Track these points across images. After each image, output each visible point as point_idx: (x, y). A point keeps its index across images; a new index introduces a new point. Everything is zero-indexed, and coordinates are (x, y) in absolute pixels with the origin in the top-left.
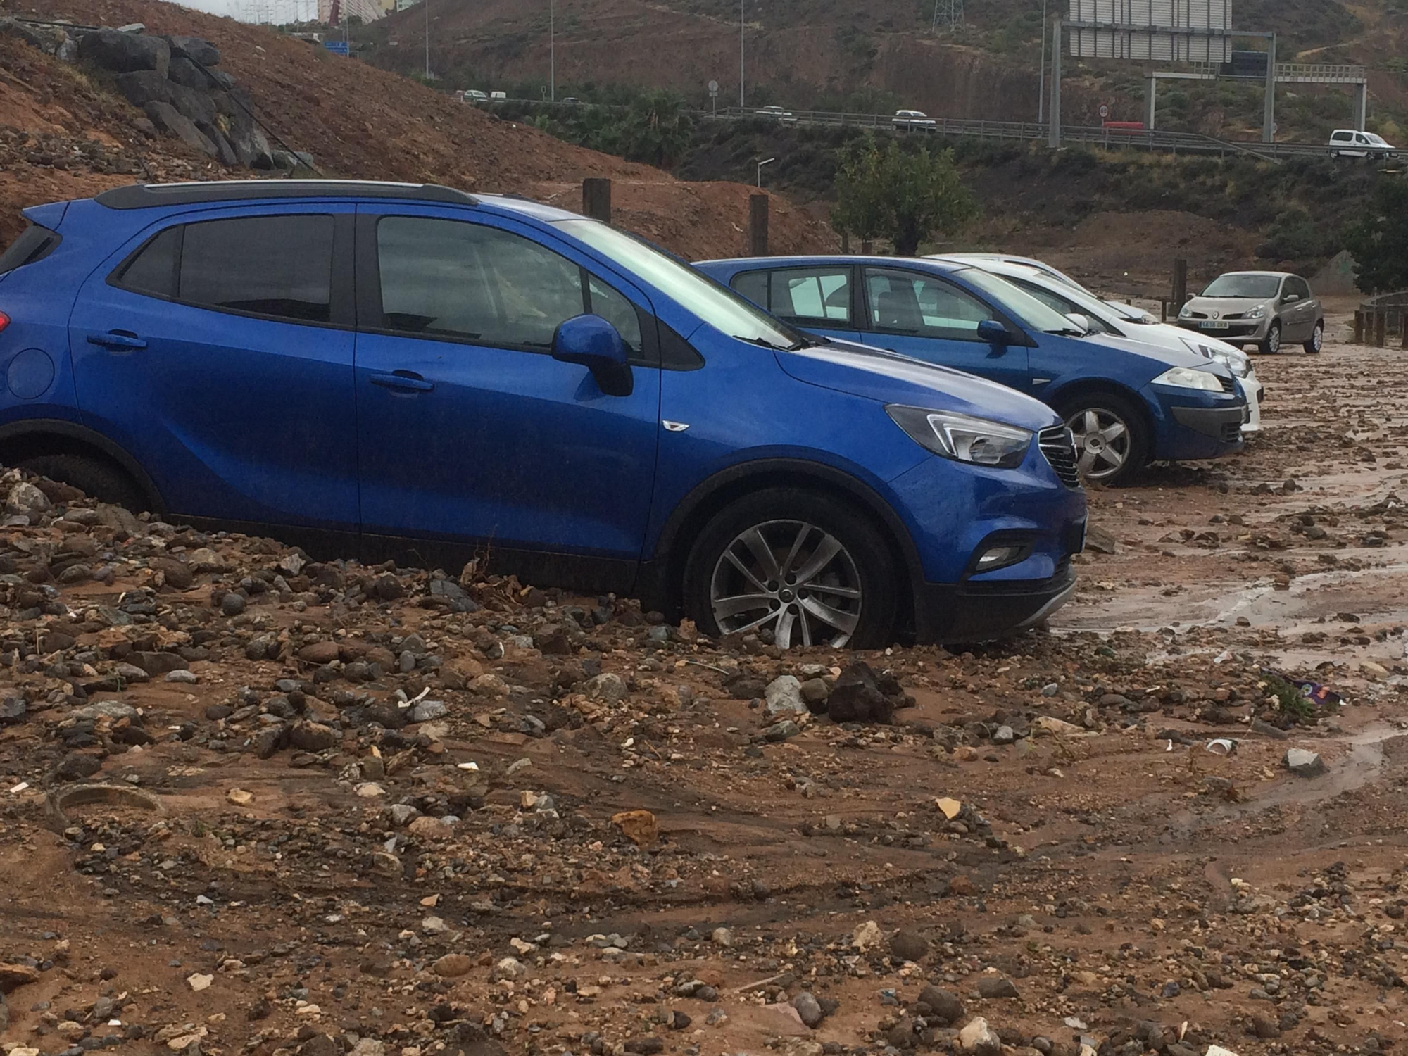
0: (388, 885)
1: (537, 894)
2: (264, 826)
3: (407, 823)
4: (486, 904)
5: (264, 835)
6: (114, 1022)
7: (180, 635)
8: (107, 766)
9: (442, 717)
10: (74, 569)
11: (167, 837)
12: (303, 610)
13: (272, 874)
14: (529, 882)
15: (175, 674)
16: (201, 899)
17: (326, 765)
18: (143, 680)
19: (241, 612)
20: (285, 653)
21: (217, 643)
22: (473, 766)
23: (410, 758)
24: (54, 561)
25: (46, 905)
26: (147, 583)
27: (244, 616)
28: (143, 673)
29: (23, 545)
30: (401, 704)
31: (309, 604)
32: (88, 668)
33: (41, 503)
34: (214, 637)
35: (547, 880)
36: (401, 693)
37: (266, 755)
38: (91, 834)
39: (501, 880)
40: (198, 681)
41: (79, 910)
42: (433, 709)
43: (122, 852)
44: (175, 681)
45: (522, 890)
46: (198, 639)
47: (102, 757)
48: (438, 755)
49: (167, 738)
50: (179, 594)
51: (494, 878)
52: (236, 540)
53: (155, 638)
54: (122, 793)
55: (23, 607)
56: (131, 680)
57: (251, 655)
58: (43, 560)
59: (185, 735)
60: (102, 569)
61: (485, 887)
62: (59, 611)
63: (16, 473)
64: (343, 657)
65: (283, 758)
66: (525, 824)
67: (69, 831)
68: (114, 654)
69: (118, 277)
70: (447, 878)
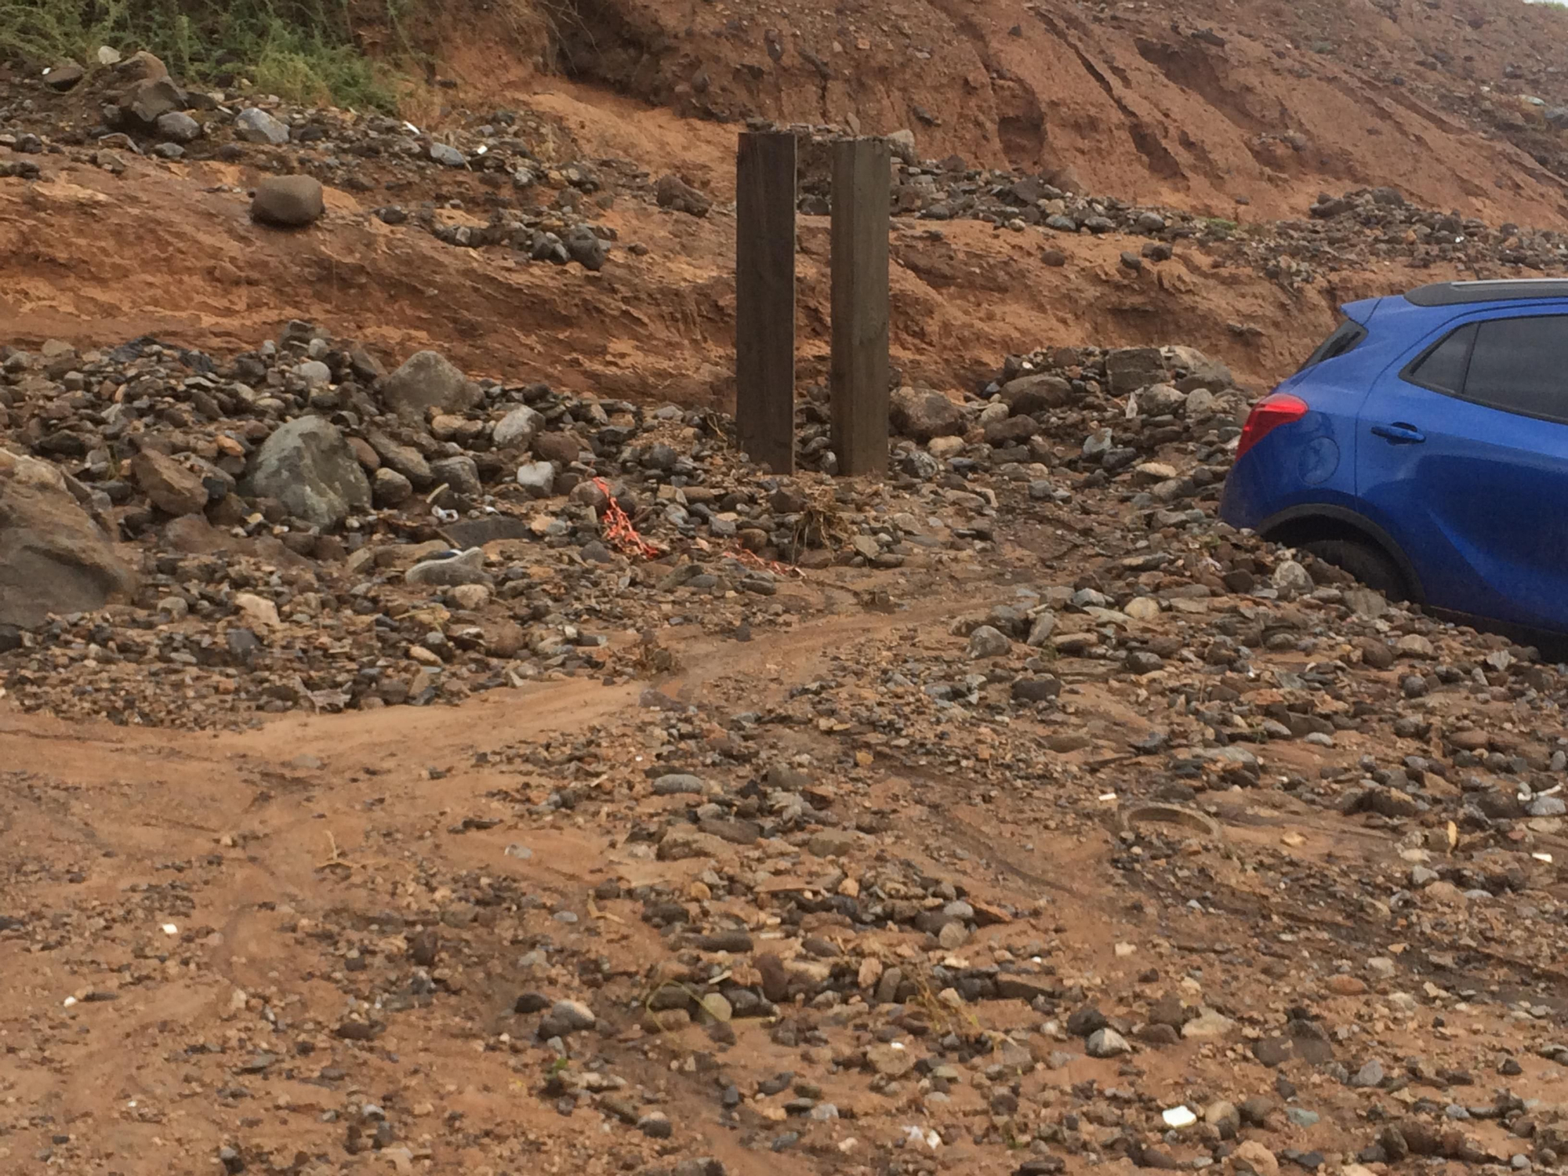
0: (1366, 927)
1: (1501, 962)
2: (1292, 863)
3: (1424, 885)
4: (1447, 960)
5: (1285, 869)
6: (1037, 960)
7: (1340, 705)
8: (1200, 797)
9: (1560, 815)
10: (1279, 638)
11: (1196, 853)
12: (1486, 702)
13: (1266, 897)
14: (1498, 950)
15: (1314, 736)
16: (1193, 903)
17: (1395, 829)
18: (1285, 738)
19: (1420, 695)
20: (1432, 734)
21: (1375, 717)
22: (1548, 858)
23: (1486, 840)
24: (1268, 629)
25: (1065, 881)
26: (1341, 658)
27: (1420, 700)
28: (1286, 731)
29: (1249, 613)
30: (1521, 796)
31: (1494, 698)
32: (1238, 719)
33: (1301, 581)
34: (1375, 712)
35: (1520, 953)
36: (1525, 786)
37: (1348, 812)
38: (1140, 840)
39: (1473, 944)
40: (1334, 746)
41: (1085, 889)
42: (1552, 806)
43: (1154, 858)
44: (1312, 742)
45: (1489, 957)
46: (1359, 711)
47: (1199, 790)
48: (1515, 842)
49: (1272, 786)
50: (1373, 673)
51: (1466, 941)
52: (1462, 633)
53: (1312, 704)
54: (1190, 817)
55: (1216, 663)
56: (1272, 735)
57: (1400, 733)
58: (1257, 628)
59: (1289, 787)
60: (1307, 641)
61: (1454, 947)
62: (1242, 670)
63: (1289, 553)
64: (1492, 747)
65: (1361, 818)
66: (1556, 913)
67: (1123, 834)
68: (1268, 712)
69: (1413, 371)
70: (1422, 933)
